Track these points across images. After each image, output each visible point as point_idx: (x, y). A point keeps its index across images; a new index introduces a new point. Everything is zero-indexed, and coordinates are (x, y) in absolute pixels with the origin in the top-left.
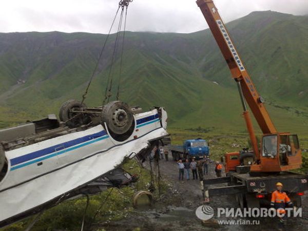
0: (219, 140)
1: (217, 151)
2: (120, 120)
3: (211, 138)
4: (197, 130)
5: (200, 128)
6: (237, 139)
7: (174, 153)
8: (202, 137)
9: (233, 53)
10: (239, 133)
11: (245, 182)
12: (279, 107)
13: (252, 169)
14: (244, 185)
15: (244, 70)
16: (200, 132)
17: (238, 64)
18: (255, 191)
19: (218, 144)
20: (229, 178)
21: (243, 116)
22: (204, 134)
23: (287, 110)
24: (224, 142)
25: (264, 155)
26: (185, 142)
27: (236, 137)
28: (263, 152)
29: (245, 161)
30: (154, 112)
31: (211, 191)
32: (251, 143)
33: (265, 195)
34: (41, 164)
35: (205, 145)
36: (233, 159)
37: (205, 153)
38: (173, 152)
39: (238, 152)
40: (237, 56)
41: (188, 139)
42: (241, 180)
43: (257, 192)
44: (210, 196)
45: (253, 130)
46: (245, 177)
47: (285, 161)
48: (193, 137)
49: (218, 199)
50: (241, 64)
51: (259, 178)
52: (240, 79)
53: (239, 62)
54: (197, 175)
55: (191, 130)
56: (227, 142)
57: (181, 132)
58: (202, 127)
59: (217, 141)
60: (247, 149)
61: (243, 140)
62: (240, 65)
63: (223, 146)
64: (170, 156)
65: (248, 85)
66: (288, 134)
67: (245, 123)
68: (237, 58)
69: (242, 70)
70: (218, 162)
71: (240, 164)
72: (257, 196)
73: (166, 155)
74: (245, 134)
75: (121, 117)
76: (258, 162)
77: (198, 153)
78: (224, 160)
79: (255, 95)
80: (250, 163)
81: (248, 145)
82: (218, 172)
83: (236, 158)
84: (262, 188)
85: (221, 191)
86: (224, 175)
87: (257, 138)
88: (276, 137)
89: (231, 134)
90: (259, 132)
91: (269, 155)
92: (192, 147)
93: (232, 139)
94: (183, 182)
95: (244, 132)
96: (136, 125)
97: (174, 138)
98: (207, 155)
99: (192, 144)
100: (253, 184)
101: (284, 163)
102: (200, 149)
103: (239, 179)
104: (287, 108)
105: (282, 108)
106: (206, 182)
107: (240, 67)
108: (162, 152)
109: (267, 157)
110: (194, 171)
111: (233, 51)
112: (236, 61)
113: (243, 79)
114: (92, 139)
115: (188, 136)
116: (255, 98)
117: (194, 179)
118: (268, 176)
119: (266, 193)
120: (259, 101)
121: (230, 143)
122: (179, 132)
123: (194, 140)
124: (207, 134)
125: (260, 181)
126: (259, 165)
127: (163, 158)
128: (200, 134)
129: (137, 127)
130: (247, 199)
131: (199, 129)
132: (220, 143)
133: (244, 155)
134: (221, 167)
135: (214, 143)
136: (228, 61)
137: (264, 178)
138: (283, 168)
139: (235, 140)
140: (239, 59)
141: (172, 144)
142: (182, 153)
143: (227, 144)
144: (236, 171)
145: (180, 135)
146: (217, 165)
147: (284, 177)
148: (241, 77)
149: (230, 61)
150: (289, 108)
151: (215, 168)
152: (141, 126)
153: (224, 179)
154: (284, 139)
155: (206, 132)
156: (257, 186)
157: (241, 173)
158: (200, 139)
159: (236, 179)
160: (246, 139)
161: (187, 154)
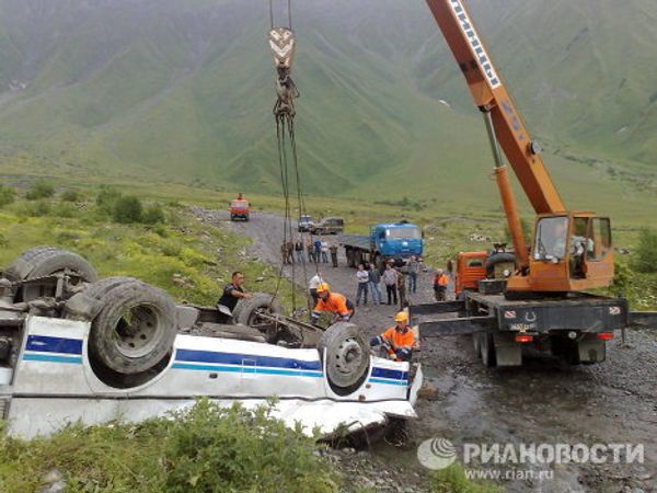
0: (444, 225)
1: (439, 248)
2: (348, 360)
3: (428, 222)
4: (400, 204)
5: (406, 199)
6: (482, 225)
7: (350, 252)
8: (408, 220)
9: (474, 48)
10: (487, 214)
11: (496, 310)
12: (574, 160)
13: (510, 285)
14: (492, 315)
15: (499, 84)
16: (406, 208)
17: (485, 73)
18: (514, 327)
19: (442, 234)
20: (463, 303)
21: (495, 177)
22: (414, 213)
23: (591, 165)
24: (455, 231)
25: (537, 256)
26: (374, 228)
27: (479, 220)
28: (537, 250)
29: (497, 270)
30: (404, 366)
31: (423, 327)
32: (512, 234)
33: (535, 337)
34: (214, 376)
35: (416, 235)
36: (472, 265)
37: (415, 251)
38: (348, 248)
39: (485, 253)
40: (483, 54)
41: (381, 223)
42: (486, 307)
43: (518, 331)
44: (422, 337)
45: (515, 206)
46: (497, 300)
47: (579, 270)
48: (390, 218)
49: (438, 344)
50: (492, 71)
51: (523, 303)
52: (490, 107)
53: (487, 67)
54: (395, 296)
55: (388, 203)
56: (462, 232)
57: (368, 209)
58: (410, 199)
59: (440, 228)
60: (504, 246)
61: (492, 226)
62: (490, 75)
63: (453, 238)
64: (342, 257)
65: (508, 117)
66: (590, 216)
67: (497, 191)
68: (483, 59)
69: (493, 87)
70: (441, 270)
71: (486, 276)
72: (518, 339)
73: (334, 255)
74: (498, 214)
75: (351, 355)
76: (524, 271)
77: (400, 251)
78: (455, 267)
79: (521, 137)
80: (506, 273)
81: (505, 237)
82: (439, 290)
83: (479, 264)
84: (529, 323)
85: (445, 326)
86: (450, 296)
87: (523, 224)
88: (566, 221)
89: (471, 214)
90: (529, 212)
91: (547, 257)
92: (388, 240)
93: (471, 225)
94: (367, 309)
95: (497, 211)
96: (369, 376)
97: (351, 219)
98: (419, 255)
99: (388, 233)
100: (510, 315)
101: (577, 274)
102: (405, 244)
103: (483, 306)
104: (592, 163)
105: (582, 162)
106: (413, 310)
107: (489, 79)
108: (325, 249)
109: (544, 260)
110: (390, 288)
111: (475, 43)
112: (482, 66)
113: (497, 107)
114: (297, 367)
115: (380, 217)
116: (522, 145)
117: (389, 303)
118: (542, 299)
119: (537, 334)
120: (530, 150)
121: (466, 233)
122: (363, 208)
123: (392, 226)
124: (421, 214)
125: (526, 309)
126: (526, 278)
127: (325, 261)
128: (405, 213)
129: (371, 380)
130: (496, 345)
131: (404, 203)
132: (447, 231)
133: (496, 257)
134: (446, 280)
135: (433, 232)
136: (463, 68)
137: (535, 303)
138: (575, 285)
139: (478, 226)
140: (488, 62)
141: (346, 232)
142: (367, 251)
143: (461, 236)
144: (476, 290)
145: (364, 213)
146: (438, 276)
147: (575, 303)
148: (493, 101)
149: (469, 67)
150: (595, 161)
151: (433, 282)
152: (377, 381)
153: (452, 304)
154: (582, 226)
155: (417, 211)
156: (519, 319)
157: (487, 294)
158: (405, 222)
159: (475, 304)
160: (502, 226)
161: (378, 253)
